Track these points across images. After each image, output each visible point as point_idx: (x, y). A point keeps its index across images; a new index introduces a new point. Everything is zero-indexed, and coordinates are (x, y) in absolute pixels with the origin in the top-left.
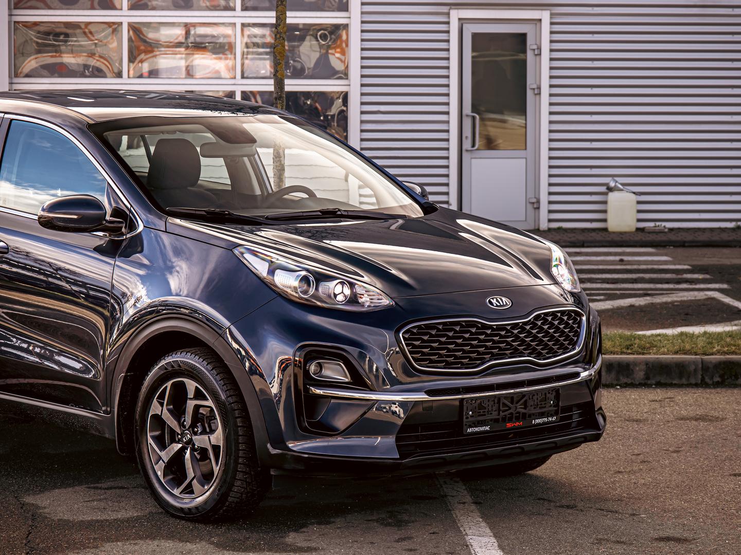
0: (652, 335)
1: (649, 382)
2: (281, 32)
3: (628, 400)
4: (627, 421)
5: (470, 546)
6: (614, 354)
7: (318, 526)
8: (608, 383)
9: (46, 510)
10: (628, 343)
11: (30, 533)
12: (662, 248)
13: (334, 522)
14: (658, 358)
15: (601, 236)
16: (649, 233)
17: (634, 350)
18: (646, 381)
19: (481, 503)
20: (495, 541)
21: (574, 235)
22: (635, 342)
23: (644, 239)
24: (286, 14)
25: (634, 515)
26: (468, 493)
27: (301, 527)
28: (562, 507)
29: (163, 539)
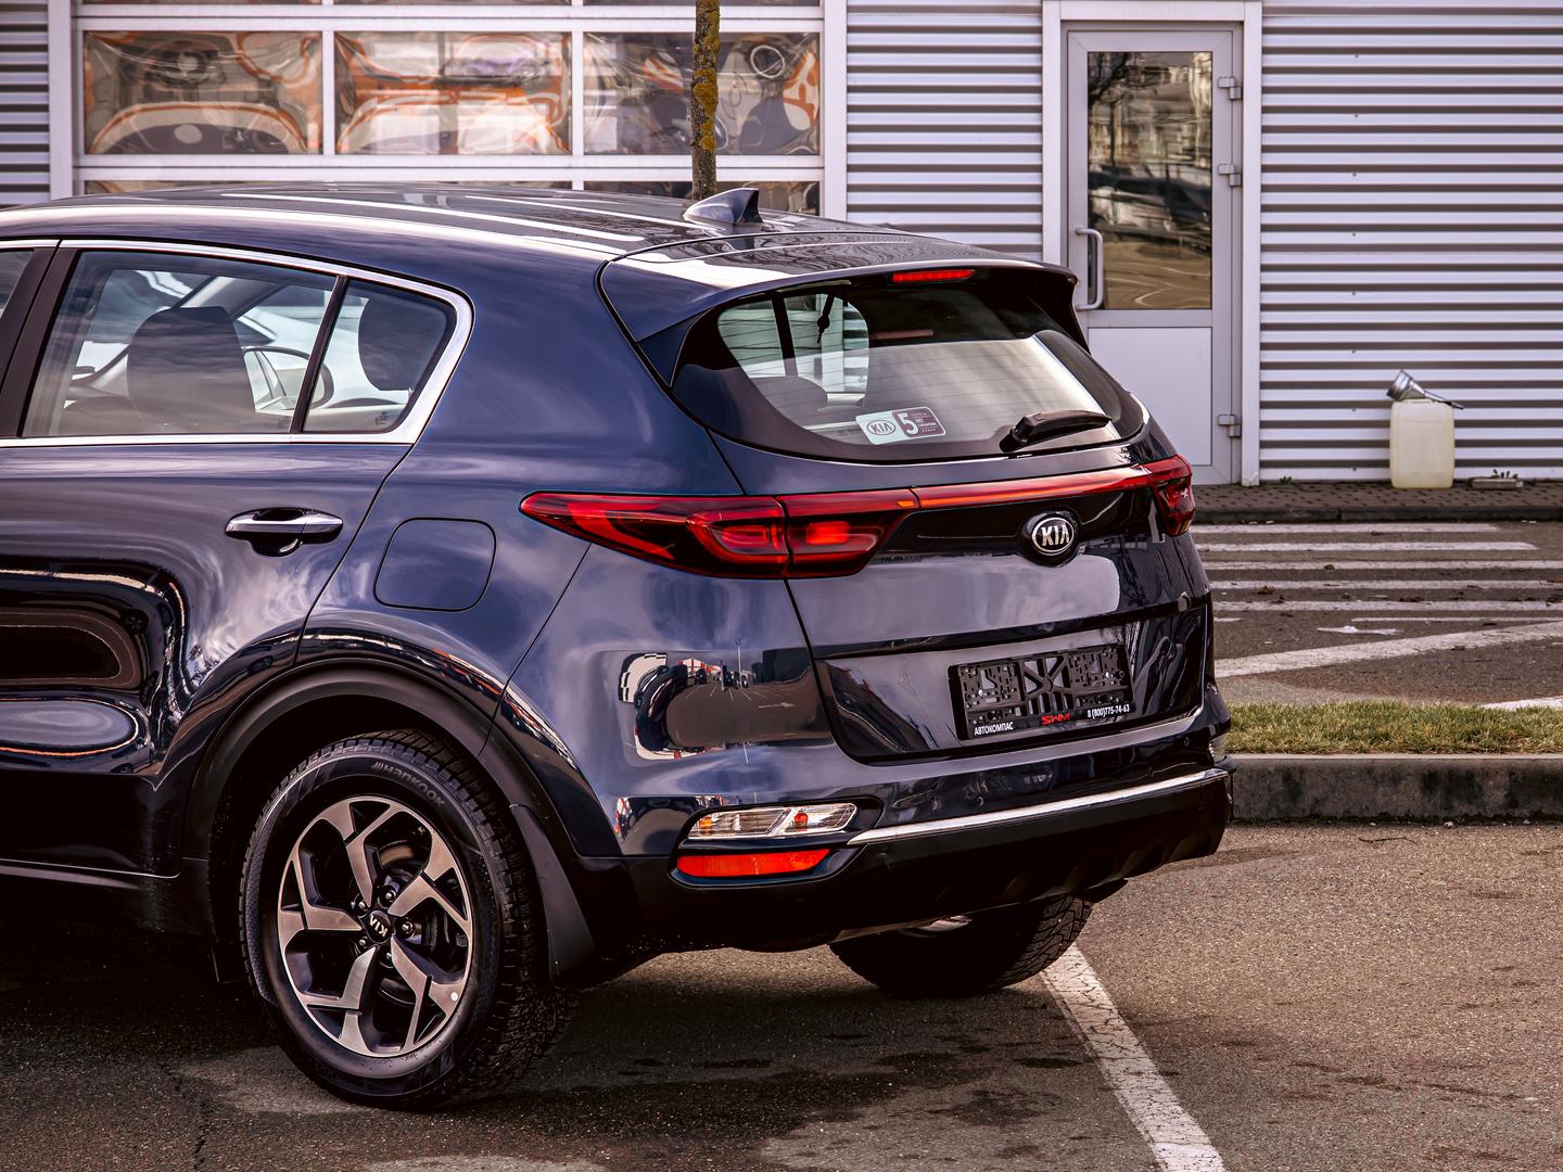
0: (1520, 711)
1: (1517, 813)
2: (709, 51)
3: (1473, 851)
4: (1476, 895)
5: (1163, 1167)
6: (1439, 751)
7: (827, 1125)
8: (1426, 815)
9: (231, 1094)
10: (1469, 727)
11: (202, 1143)
12: (1512, 524)
13: (861, 1116)
14: (1535, 760)
15: (1378, 497)
16: (1482, 490)
17: (1482, 742)
18: (1510, 811)
19: (1177, 1074)
20: (1216, 1154)
21: (1317, 495)
22: (1485, 725)
23: (1472, 504)
24: (717, 10)
25: (1511, 1097)
26: (1146, 1052)
27: (791, 1128)
28: (1354, 1080)
29: (493, 1154)
